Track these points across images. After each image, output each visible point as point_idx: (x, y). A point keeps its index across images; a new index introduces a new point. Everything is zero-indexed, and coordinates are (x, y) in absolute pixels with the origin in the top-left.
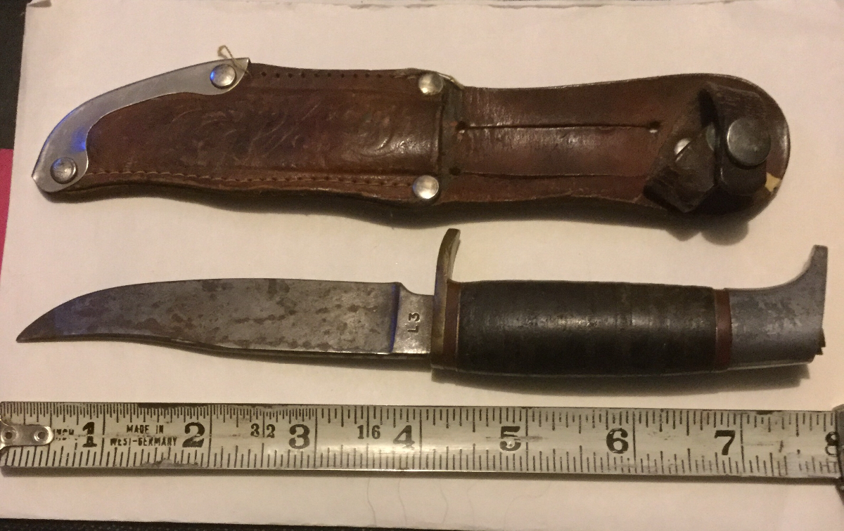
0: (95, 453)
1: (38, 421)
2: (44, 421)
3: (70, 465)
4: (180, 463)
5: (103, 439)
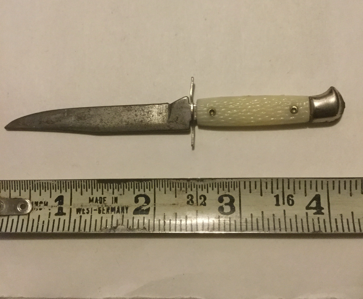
0: (65, 220)
1: (20, 195)
2: (25, 195)
3: (45, 230)
4: (131, 228)
5: (71, 209)
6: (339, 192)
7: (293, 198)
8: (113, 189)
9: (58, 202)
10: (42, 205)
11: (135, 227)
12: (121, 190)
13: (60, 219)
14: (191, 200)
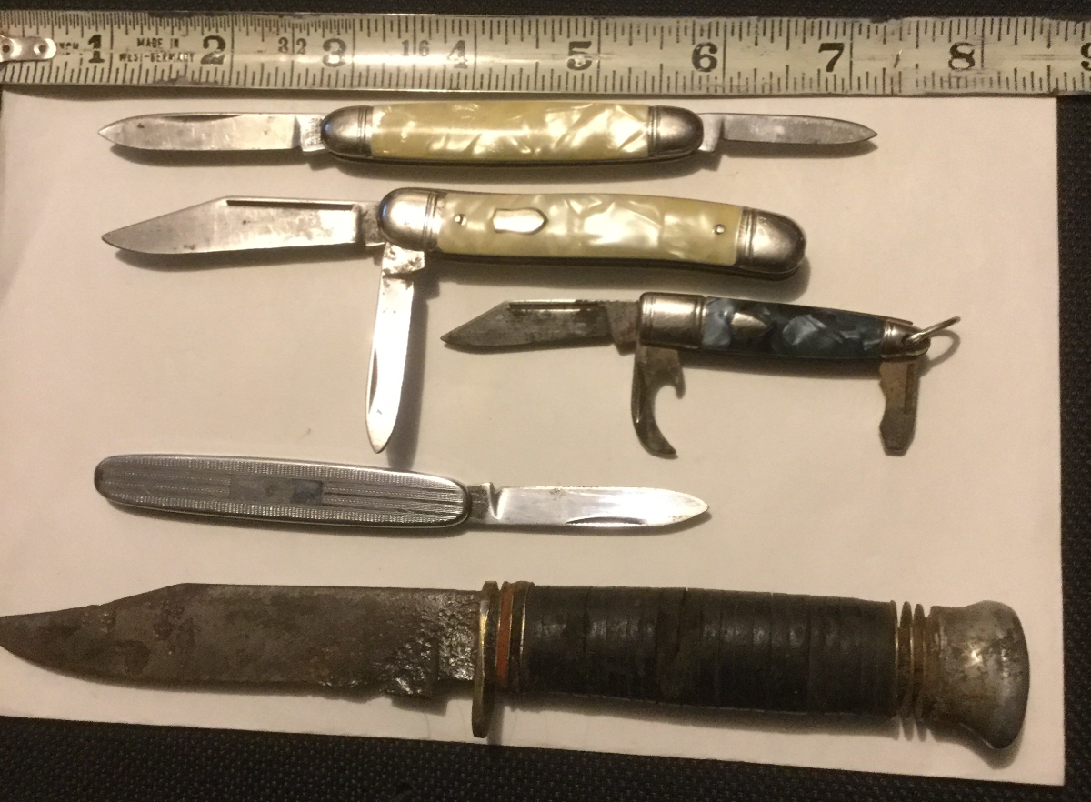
0: (103, 70)
1: (37, 32)
3: (75, 81)
4: (198, 80)
5: (111, 54)
6: (491, 38)
7: (428, 46)
8: (173, 27)
9: (93, 44)
10: (70, 48)
11: (203, 79)
12: (184, 28)
13: (95, 68)
14: (285, 46)
